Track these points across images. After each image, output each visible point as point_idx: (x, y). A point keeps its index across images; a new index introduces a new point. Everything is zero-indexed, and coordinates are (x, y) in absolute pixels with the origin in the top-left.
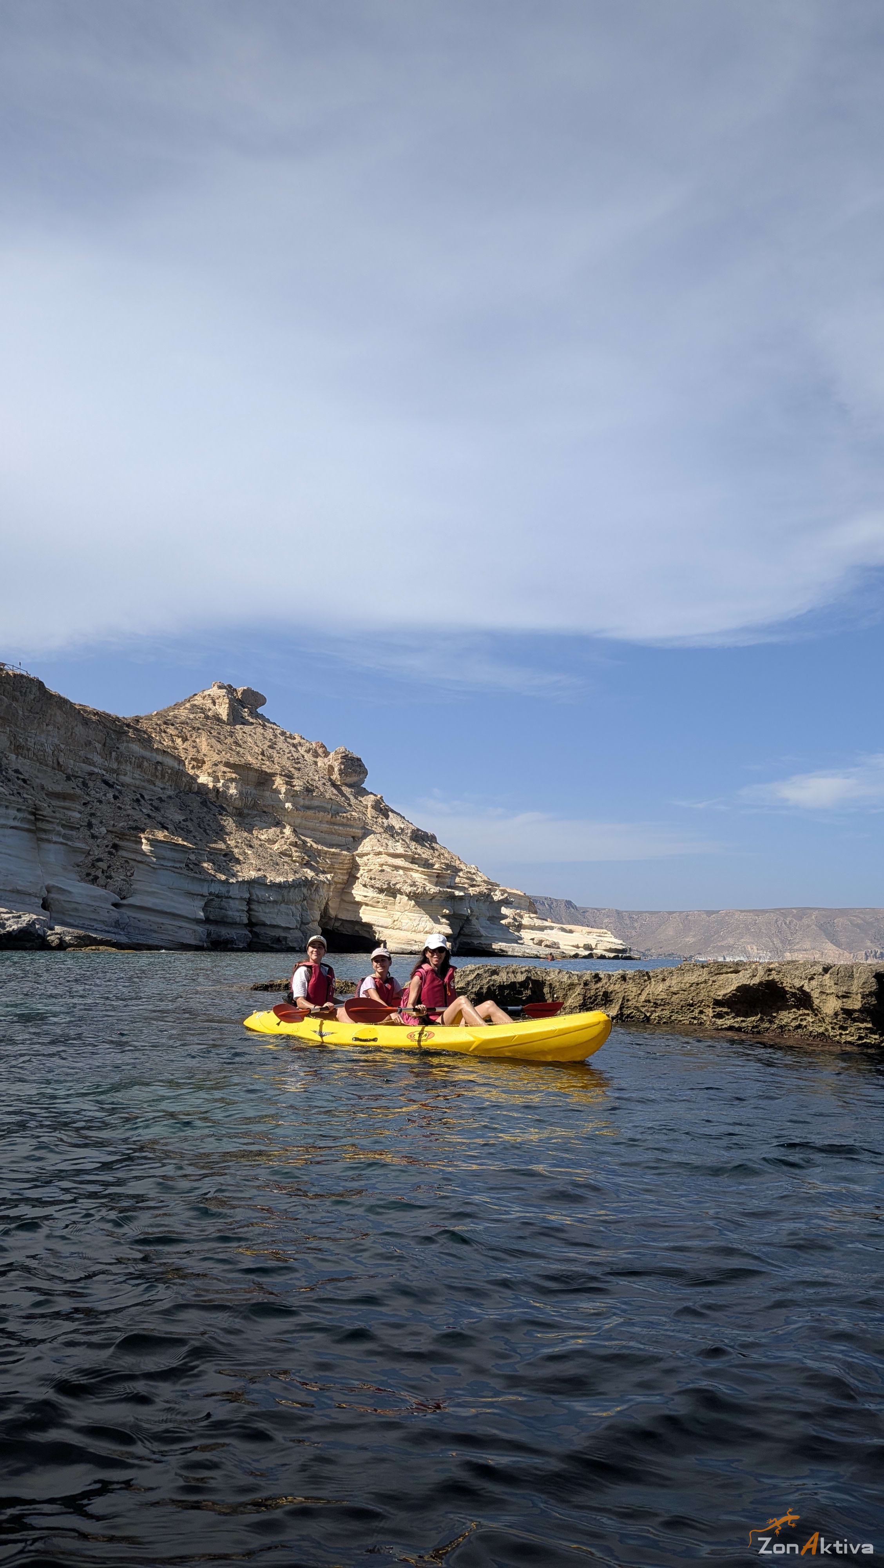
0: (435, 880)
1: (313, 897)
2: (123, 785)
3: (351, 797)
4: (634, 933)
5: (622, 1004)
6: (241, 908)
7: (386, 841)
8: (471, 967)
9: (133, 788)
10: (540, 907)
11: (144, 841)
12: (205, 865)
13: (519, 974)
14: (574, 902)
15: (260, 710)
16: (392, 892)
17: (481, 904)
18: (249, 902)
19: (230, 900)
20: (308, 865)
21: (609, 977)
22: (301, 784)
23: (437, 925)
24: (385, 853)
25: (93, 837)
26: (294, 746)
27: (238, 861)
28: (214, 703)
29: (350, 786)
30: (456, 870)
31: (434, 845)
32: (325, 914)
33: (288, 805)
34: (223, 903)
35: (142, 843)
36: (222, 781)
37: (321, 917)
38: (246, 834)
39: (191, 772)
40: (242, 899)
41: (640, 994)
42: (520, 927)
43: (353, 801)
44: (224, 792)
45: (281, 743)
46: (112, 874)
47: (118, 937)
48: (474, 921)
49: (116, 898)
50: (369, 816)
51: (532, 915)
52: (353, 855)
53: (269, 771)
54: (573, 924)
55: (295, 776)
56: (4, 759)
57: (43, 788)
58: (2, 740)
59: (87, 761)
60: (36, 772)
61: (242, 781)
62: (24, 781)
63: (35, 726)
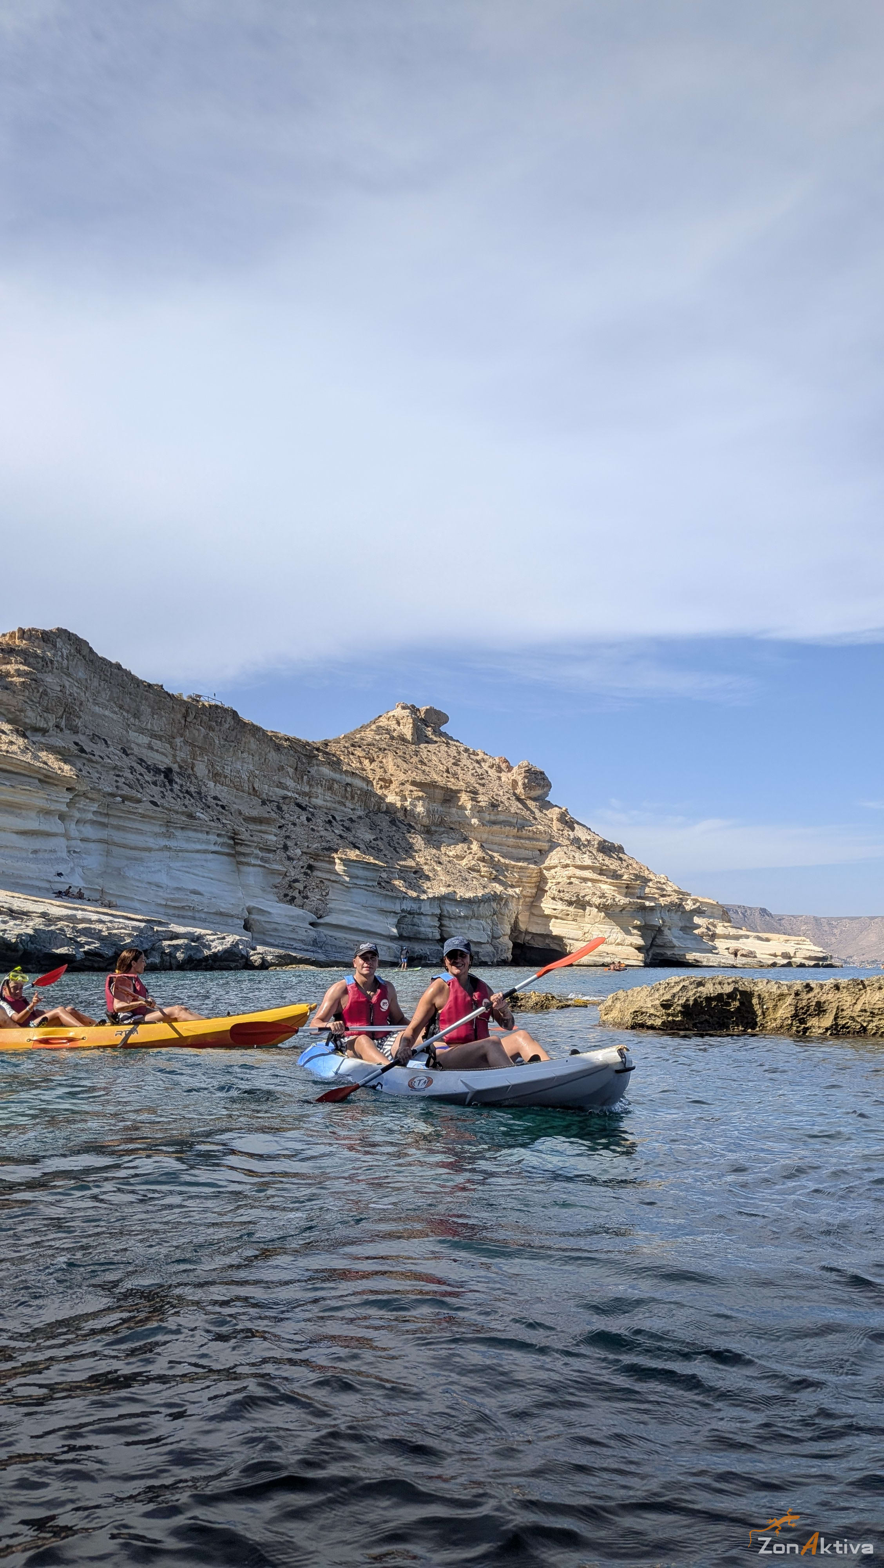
0: (625, 890)
1: (503, 911)
2: (315, 808)
3: (536, 811)
4: (834, 940)
5: (837, 1014)
6: (432, 924)
7: (573, 853)
8: (675, 979)
9: (325, 810)
10: (734, 916)
11: (337, 861)
12: (396, 882)
13: (726, 985)
14: (769, 910)
15: (443, 728)
16: (581, 904)
17: (673, 914)
18: (441, 917)
19: (422, 917)
20: (496, 879)
22: (486, 799)
23: (628, 937)
24: (573, 866)
25: (289, 858)
26: (478, 762)
27: (428, 878)
29: (534, 799)
30: (646, 881)
31: (621, 855)
32: (515, 928)
33: (474, 821)
34: (415, 920)
35: (334, 863)
36: (409, 800)
37: (512, 930)
38: (434, 851)
39: (379, 792)
40: (433, 915)
41: (856, 1004)
42: (713, 937)
43: (538, 814)
44: (412, 810)
45: (465, 761)
46: (309, 894)
47: (316, 955)
48: (666, 932)
49: (312, 917)
50: (555, 828)
51: (726, 924)
52: (541, 869)
53: (454, 788)
54: (769, 932)
55: (480, 792)
56: (203, 787)
57: (240, 813)
58: (201, 769)
59: (281, 785)
60: (233, 798)
61: (429, 799)
62: (223, 807)
63: (231, 754)
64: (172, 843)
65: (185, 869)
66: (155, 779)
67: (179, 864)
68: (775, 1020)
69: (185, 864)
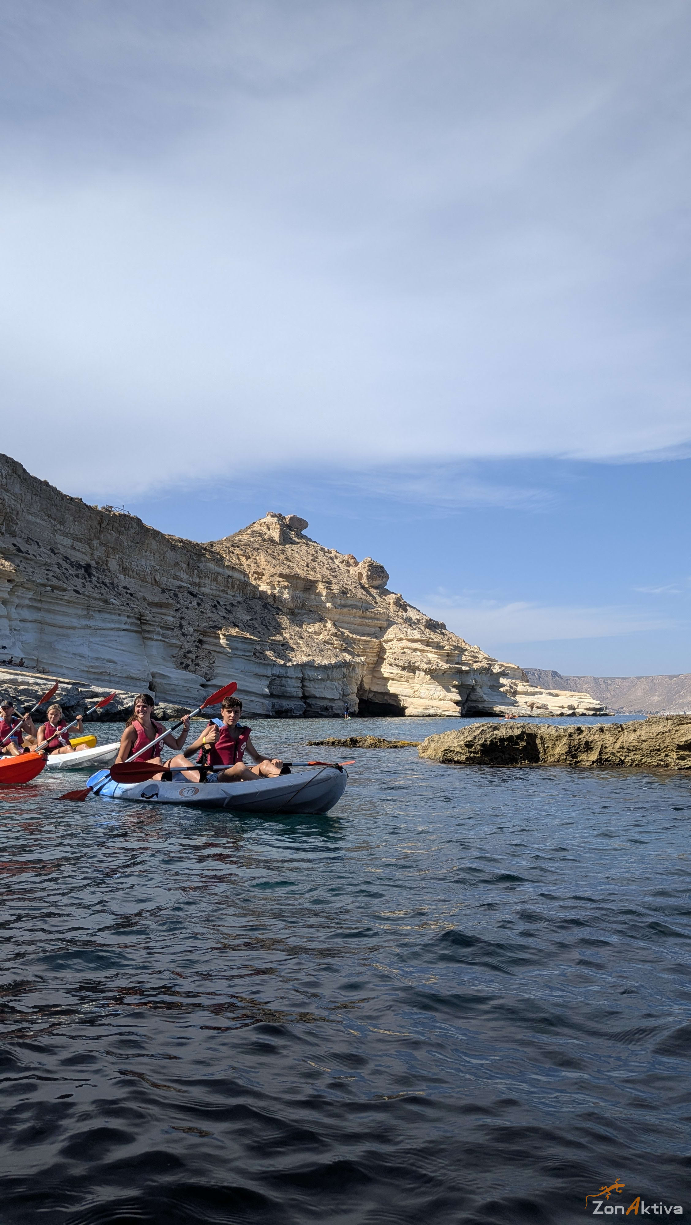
0: (446, 658)
1: (351, 675)
2: (203, 595)
4: (609, 695)
5: (601, 750)
6: (296, 685)
7: (406, 629)
8: (477, 724)
9: (211, 597)
10: (532, 677)
11: (221, 636)
12: (268, 653)
13: (516, 729)
14: (559, 672)
15: (304, 532)
16: (412, 669)
17: (483, 676)
18: (303, 680)
19: (288, 679)
20: (346, 650)
21: (590, 729)
22: (338, 588)
23: (449, 694)
24: (406, 639)
25: (184, 635)
26: (331, 558)
27: (293, 650)
28: (269, 529)
29: (375, 588)
30: (462, 650)
31: (443, 631)
32: (361, 687)
33: (329, 605)
34: (283, 682)
35: (219, 638)
36: (278, 589)
37: (358, 690)
38: (297, 628)
39: (254, 583)
40: (297, 678)
41: (616, 742)
42: (515, 693)
43: (378, 599)
44: (280, 596)
45: (321, 557)
46: (199, 662)
47: (206, 710)
48: (478, 690)
49: (203, 681)
50: (392, 610)
51: (525, 684)
52: (380, 642)
53: (313, 579)
54: (559, 689)
55: (333, 582)
56: (116, 579)
57: (145, 600)
58: (113, 565)
59: (176, 578)
60: (139, 588)
61: (293, 587)
62: (131, 595)
63: (137, 553)
64: (92, 623)
65: (101, 643)
66: (77, 572)
67: (98, 639)
68: (554, 755)
69: (102, 639)
